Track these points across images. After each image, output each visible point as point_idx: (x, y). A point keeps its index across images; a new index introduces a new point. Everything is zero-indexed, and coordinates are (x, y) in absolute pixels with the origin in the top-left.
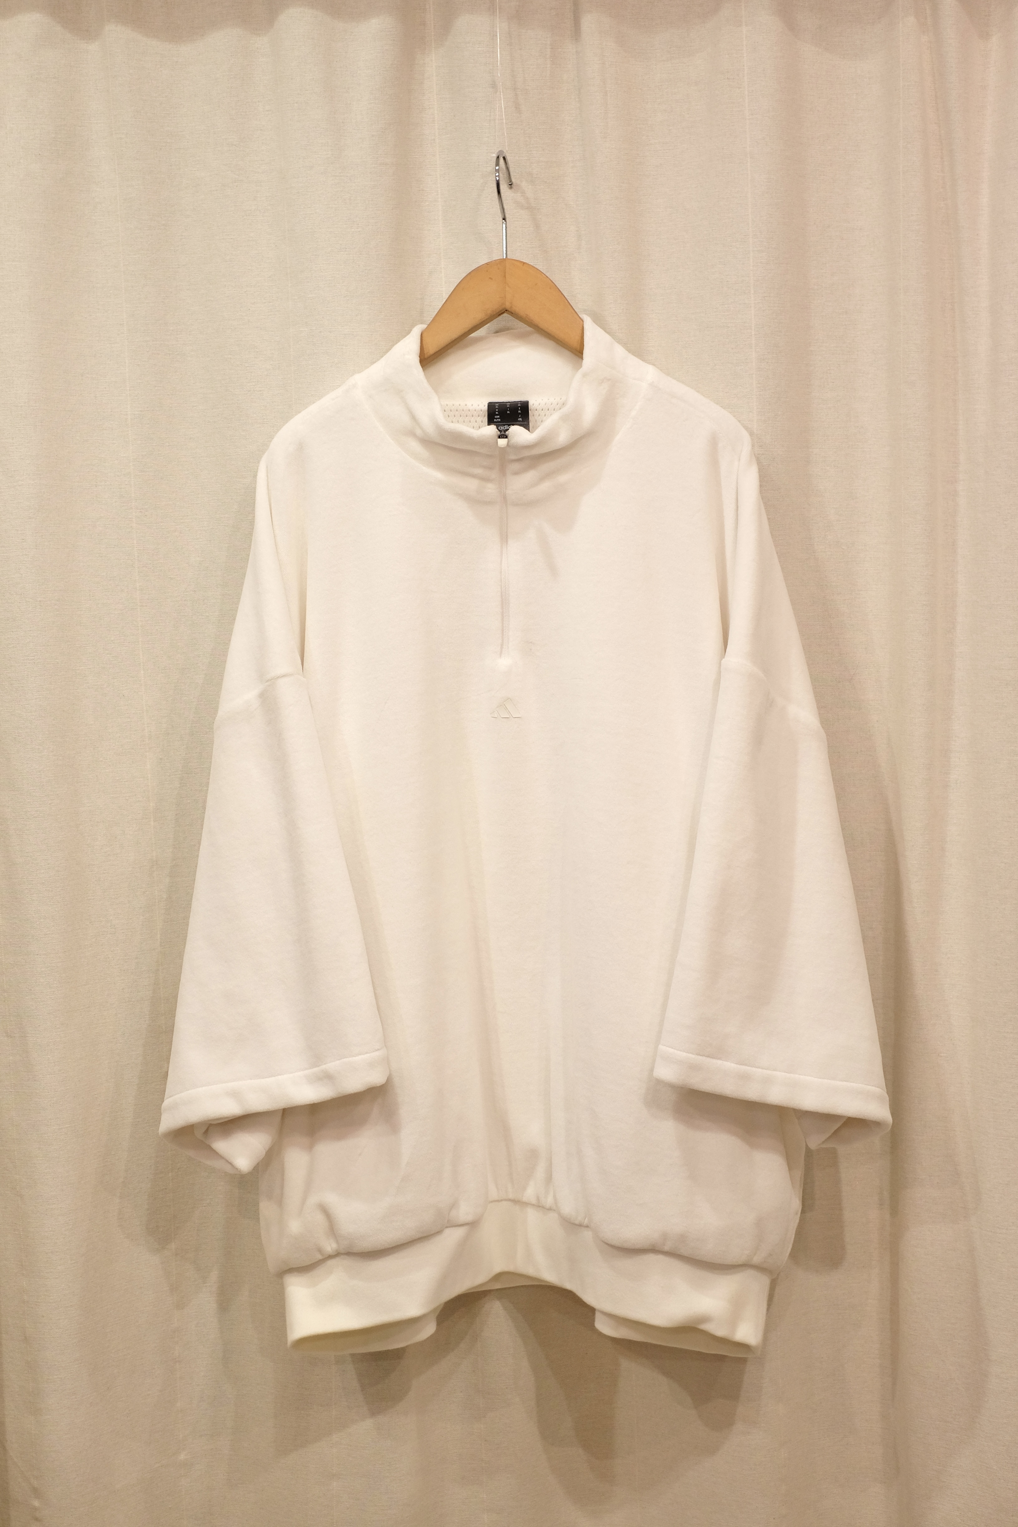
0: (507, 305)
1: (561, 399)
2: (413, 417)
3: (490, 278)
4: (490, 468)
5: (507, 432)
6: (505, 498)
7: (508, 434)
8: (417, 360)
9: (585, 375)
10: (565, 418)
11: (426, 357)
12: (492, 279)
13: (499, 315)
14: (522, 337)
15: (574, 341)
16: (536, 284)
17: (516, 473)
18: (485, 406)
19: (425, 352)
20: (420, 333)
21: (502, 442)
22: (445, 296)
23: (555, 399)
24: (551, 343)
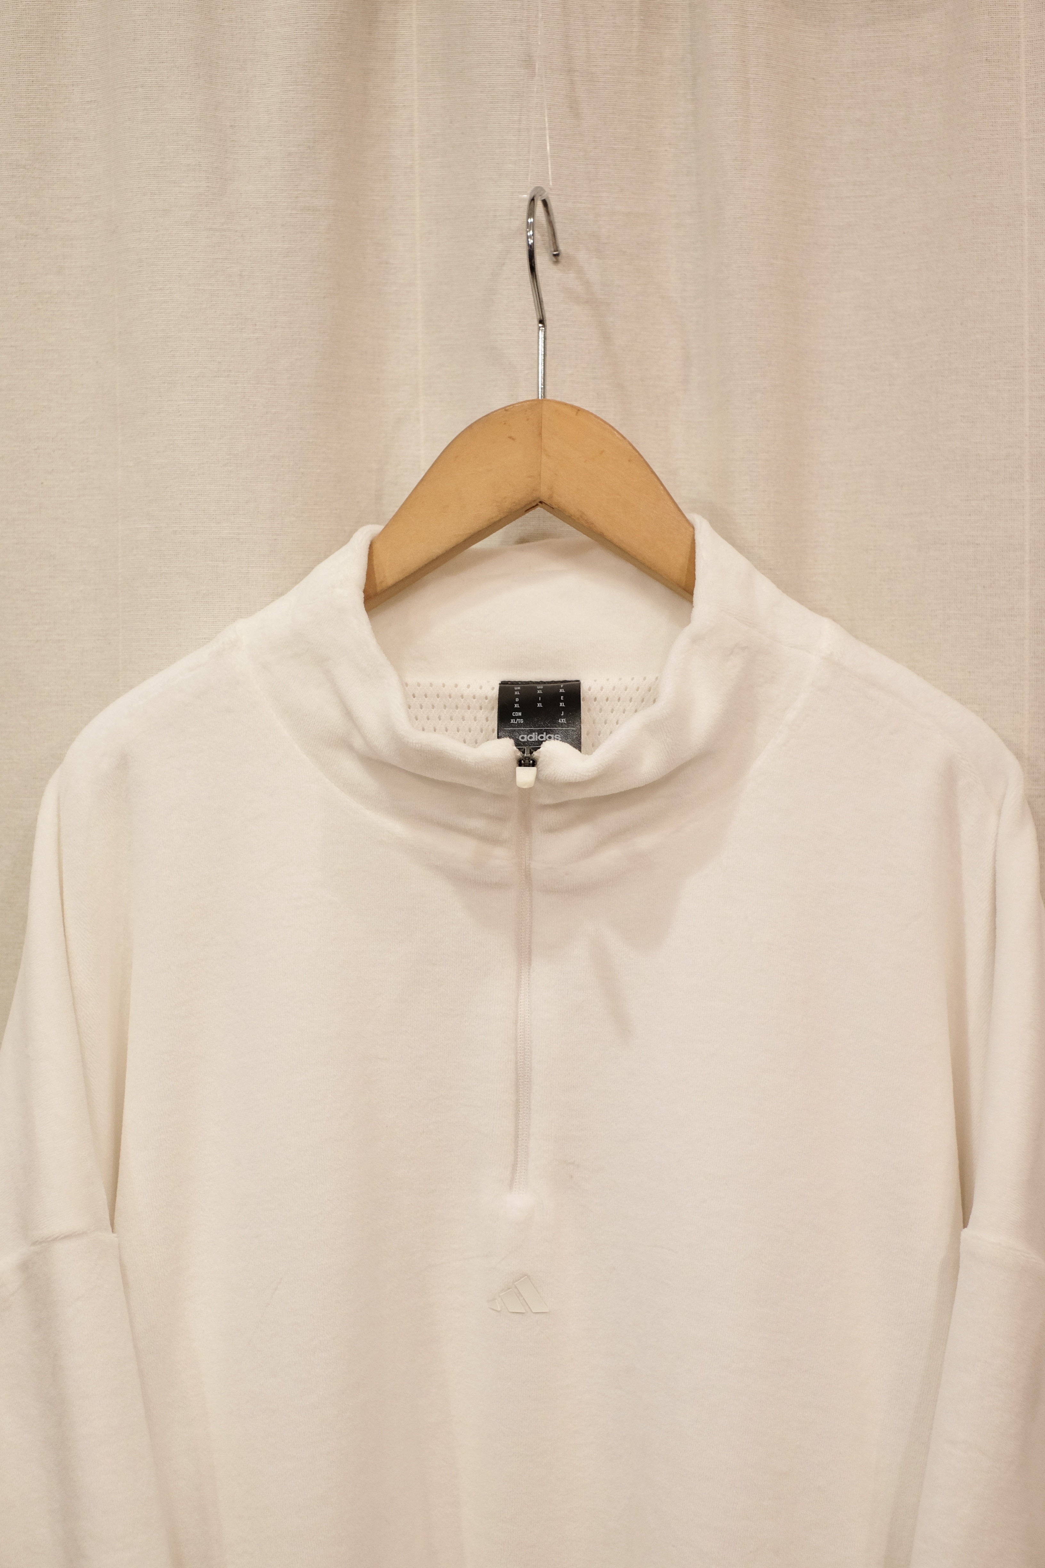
0: (544, 493)
1: (645, 679)
2: (348, 714)
3: (510, 437)
4: (500, 819)
5: (535, 754)
6: (527, 876)
7: (539, 757)
8: (359, 597)
9: (696, 640)
10: (654, 728)
11: (379, 589)
12: (513, 439)
13: (527, 511)
14: (570, 553)
15: (674, 565)
16: (602, 452)
17: (551, 830)
18: (493, 689)
19: (378, 581)
20: (369, 543)
21: (525, 776)
22: (425, 466)
23: (633, 679)
24: (629, 569)
